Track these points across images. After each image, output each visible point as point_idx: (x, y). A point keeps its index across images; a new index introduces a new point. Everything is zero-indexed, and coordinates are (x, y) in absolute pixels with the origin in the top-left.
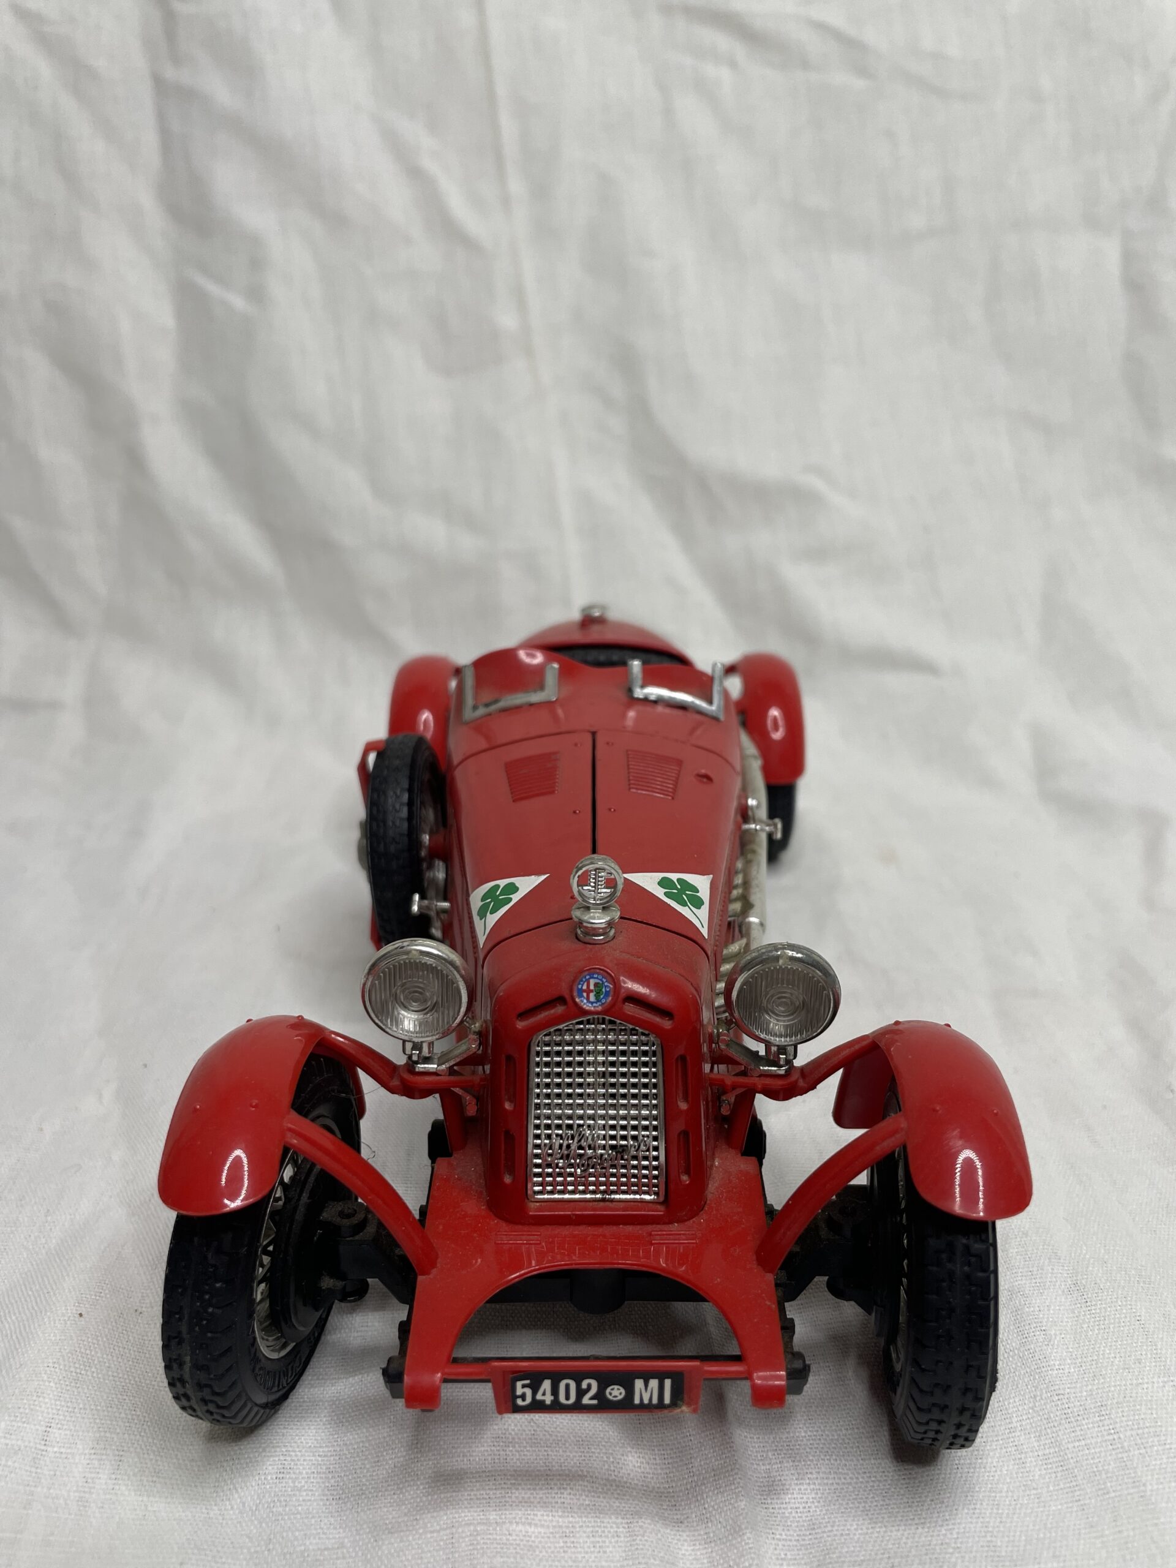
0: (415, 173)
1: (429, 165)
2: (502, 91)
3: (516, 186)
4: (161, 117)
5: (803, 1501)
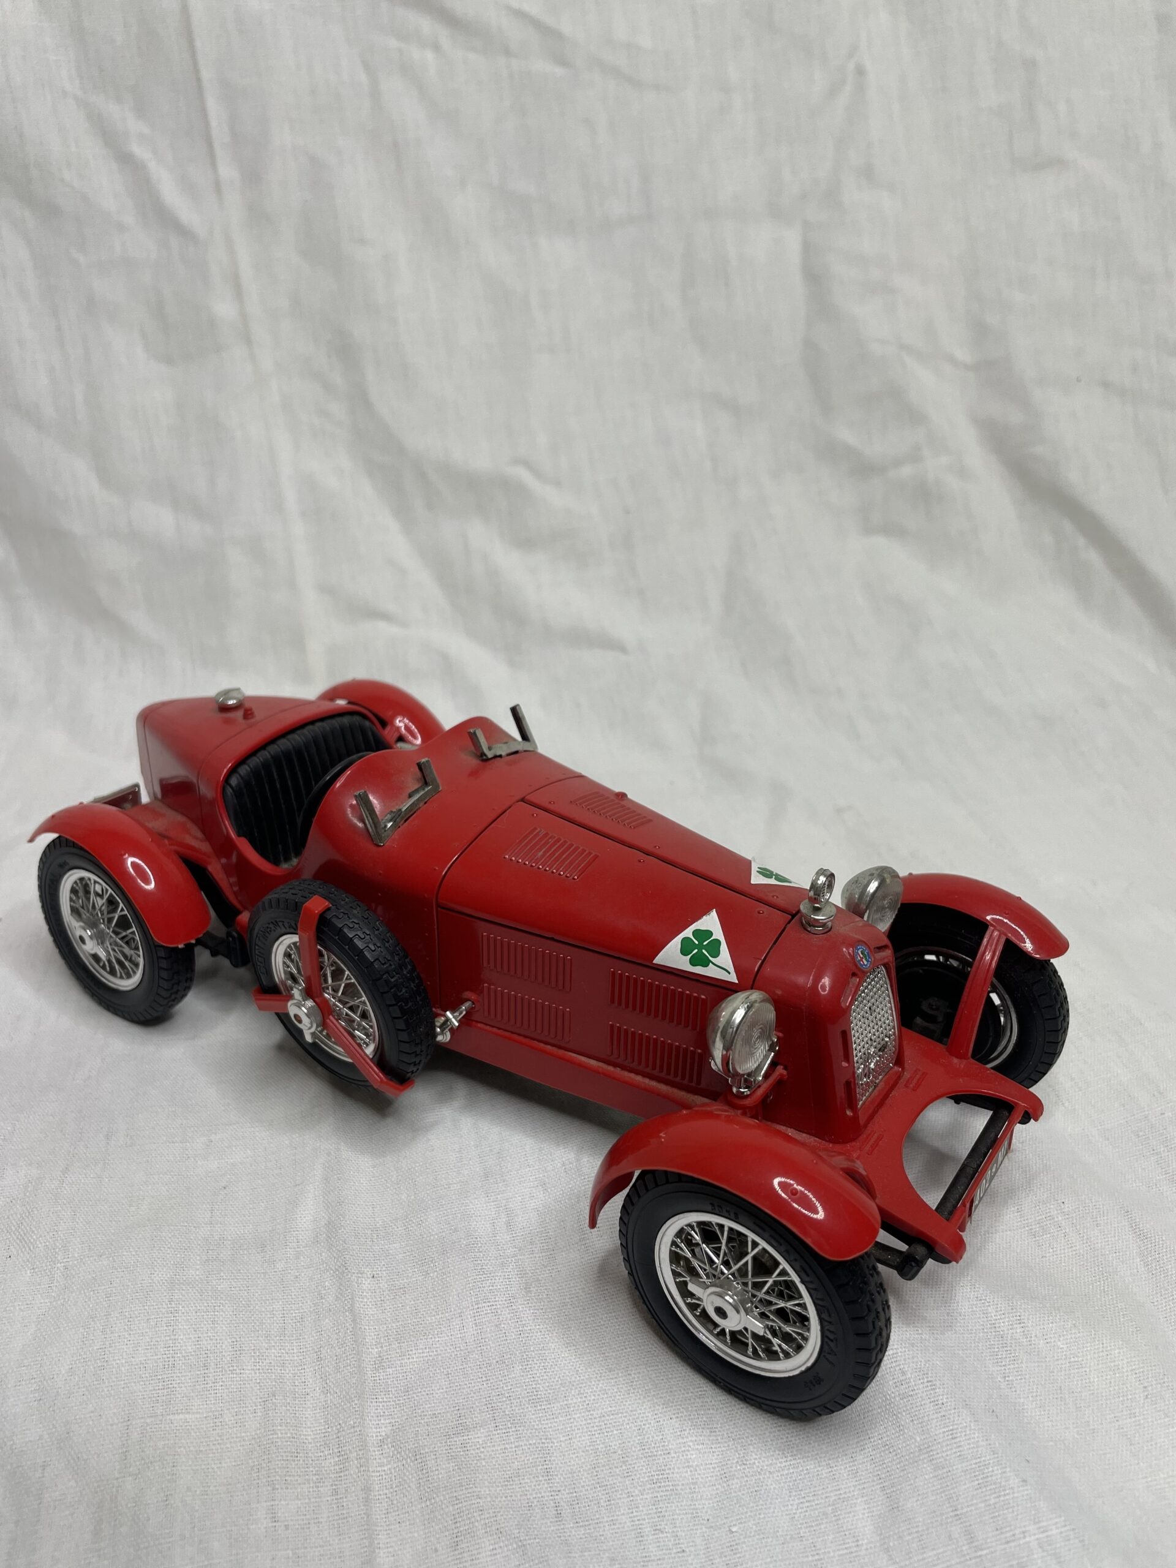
0: (125, 159)
3: (227, 171)
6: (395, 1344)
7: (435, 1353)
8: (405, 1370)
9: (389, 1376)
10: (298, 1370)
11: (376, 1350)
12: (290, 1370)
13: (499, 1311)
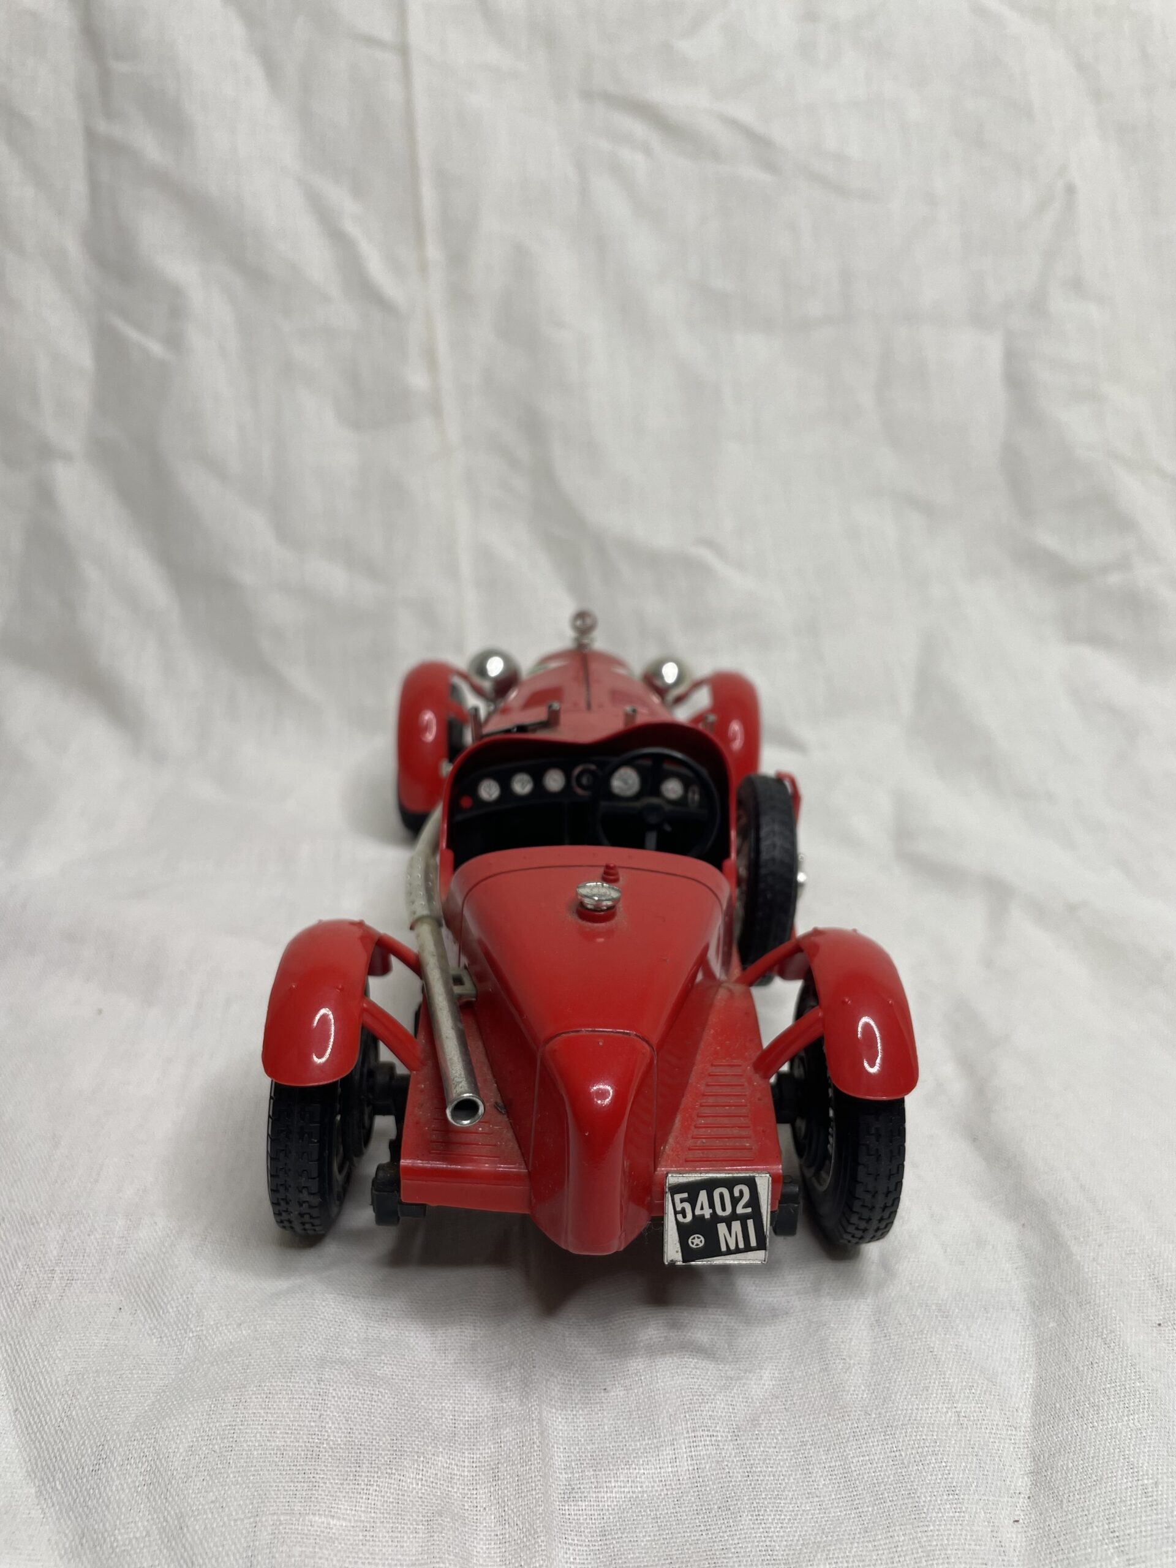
0: (338, 238)
1: (351, 228)
2: (425, 161)
3: (434, 252)
4: (91, 168)
5: (598, 1508)
6: (589, 1471)
7: (639, 1489)
8: (601, 1507)
9: (581, 1512)
10: (469, 1490)
11: (565, 1475)
12: (458, 1489)
13: (721, 1444)
